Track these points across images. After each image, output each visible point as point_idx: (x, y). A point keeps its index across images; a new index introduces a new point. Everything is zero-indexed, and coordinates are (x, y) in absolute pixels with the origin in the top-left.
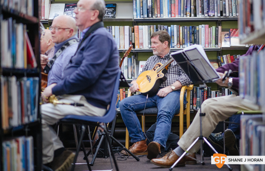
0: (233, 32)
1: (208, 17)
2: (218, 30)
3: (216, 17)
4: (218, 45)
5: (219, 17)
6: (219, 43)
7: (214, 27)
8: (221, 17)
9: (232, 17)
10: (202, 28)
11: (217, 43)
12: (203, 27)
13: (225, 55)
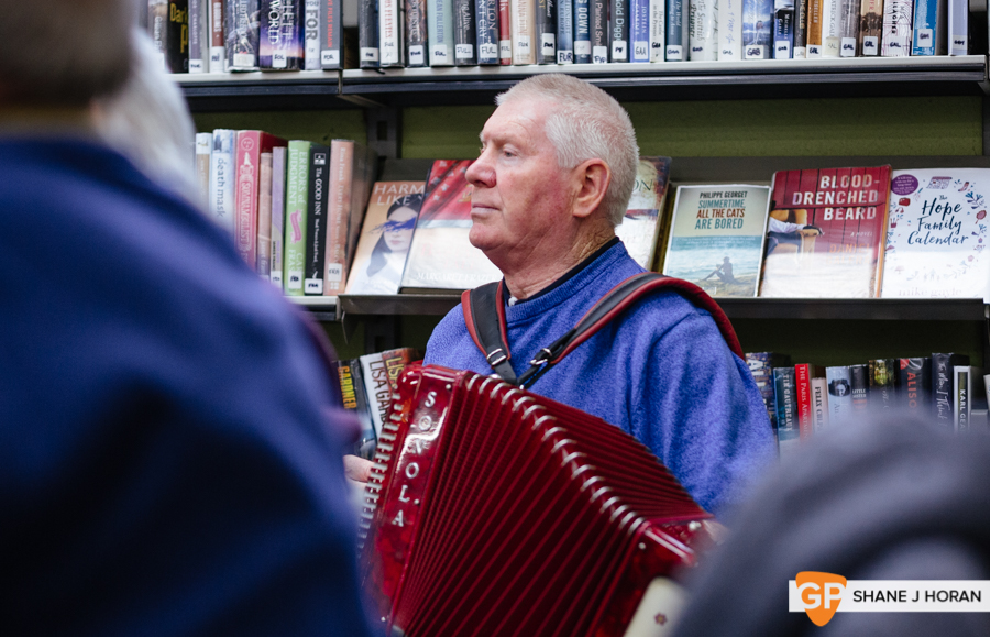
0: (444, 187)
1: (258, 76)
2: (326, 168)
3: (312, 72)
4: (321, 276)
5: (336, 75)
6: (333, 266)
7: (299, 150)
8: (349, 73)
9: (427, 71)
10: (217, 156)
11: (314, 266)
12: (217, 146)
13: (377, 357)
